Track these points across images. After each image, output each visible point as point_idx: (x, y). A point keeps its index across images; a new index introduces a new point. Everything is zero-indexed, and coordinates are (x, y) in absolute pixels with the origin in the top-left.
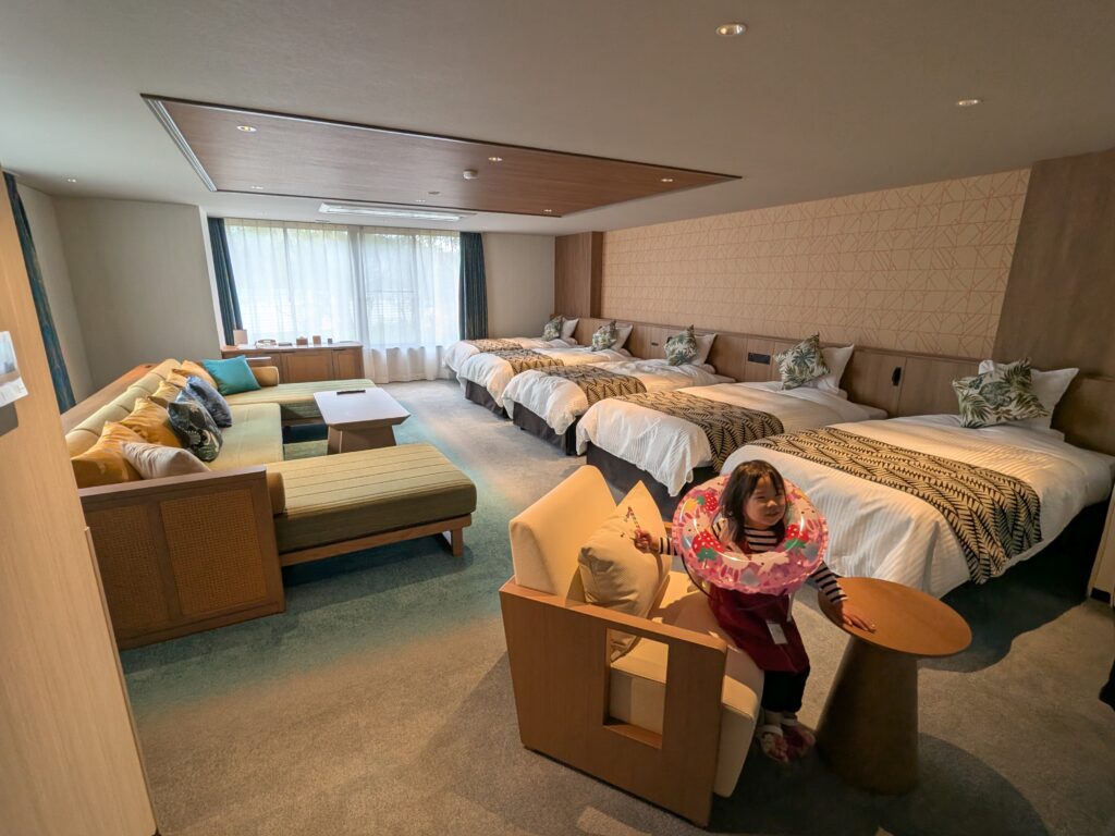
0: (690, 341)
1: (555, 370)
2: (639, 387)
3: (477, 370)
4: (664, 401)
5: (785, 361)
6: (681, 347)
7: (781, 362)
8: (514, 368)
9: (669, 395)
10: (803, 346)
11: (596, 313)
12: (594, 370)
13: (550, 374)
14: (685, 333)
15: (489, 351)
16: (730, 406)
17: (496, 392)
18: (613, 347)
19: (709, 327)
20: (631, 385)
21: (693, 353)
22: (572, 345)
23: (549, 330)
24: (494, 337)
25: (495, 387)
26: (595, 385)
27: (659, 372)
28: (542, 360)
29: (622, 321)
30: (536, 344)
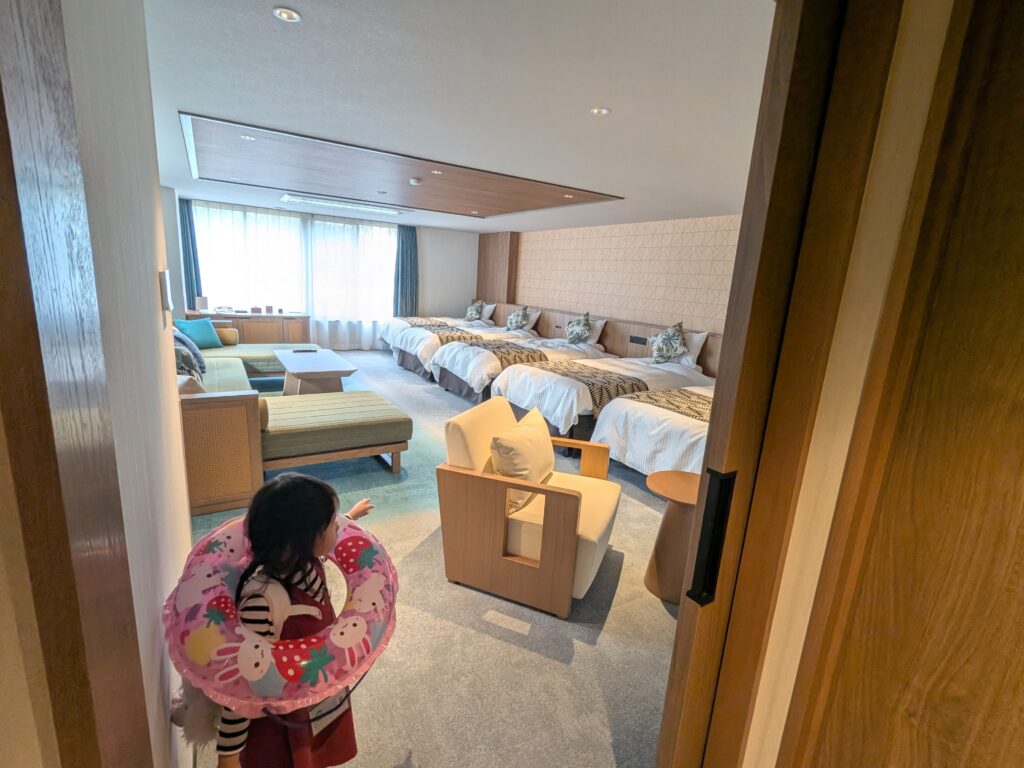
0: (586, 325)
1: (476, 342)
2: (542, 358)
3: (409, 341)
4: (561, 367)
5: (656, 342)
6: (578, 329)
7: (653, 343)
8: (441, 340)
9: (565, 364)
10: (670, 331)
11: (512, 299)
12: (508, 344)
13: (471, 345)
14: (582, 318)
15: (419, 326)
16: (610, 373)
17: (425, 360)
18: (525, 328)
19: (601, 315)
20: (536, 356)
21: (587, 334)
22: (490, 326)
23: (471, 312)
24: (424, 316)
25: (425, 355)
26: (508, 355)
27: (560, 348)
28: (465, 335)
29: (532, 307)
30: (460, 323)
